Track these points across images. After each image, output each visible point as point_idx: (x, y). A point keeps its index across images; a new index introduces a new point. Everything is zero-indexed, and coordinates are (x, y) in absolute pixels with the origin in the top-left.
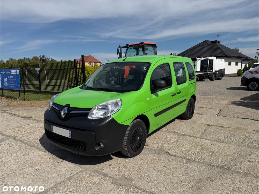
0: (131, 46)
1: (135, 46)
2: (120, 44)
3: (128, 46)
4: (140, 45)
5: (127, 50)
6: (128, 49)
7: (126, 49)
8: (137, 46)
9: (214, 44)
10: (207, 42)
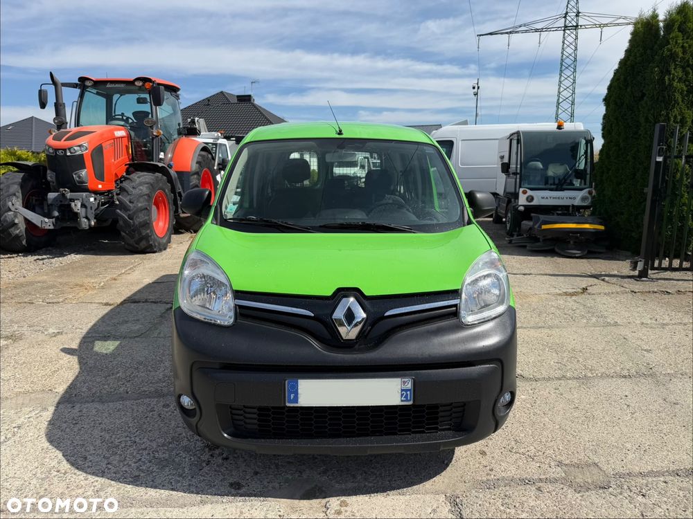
0: (97, 84)
1: (117, 85)
2: (55, 75)
3: (88, 83)
4: (139, 84)
5: (82, 96)
6: (86, 93)
7: (78, 91)
8: (122, 86)
9: (243, 105)
10: (224, 95)
